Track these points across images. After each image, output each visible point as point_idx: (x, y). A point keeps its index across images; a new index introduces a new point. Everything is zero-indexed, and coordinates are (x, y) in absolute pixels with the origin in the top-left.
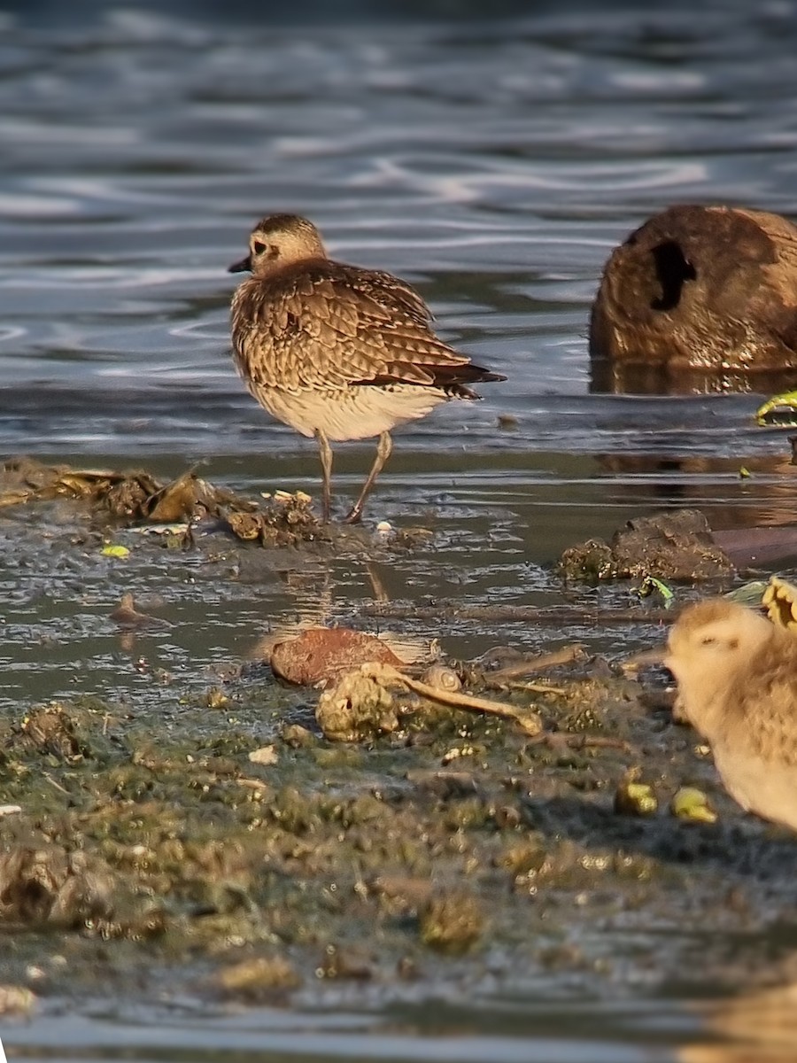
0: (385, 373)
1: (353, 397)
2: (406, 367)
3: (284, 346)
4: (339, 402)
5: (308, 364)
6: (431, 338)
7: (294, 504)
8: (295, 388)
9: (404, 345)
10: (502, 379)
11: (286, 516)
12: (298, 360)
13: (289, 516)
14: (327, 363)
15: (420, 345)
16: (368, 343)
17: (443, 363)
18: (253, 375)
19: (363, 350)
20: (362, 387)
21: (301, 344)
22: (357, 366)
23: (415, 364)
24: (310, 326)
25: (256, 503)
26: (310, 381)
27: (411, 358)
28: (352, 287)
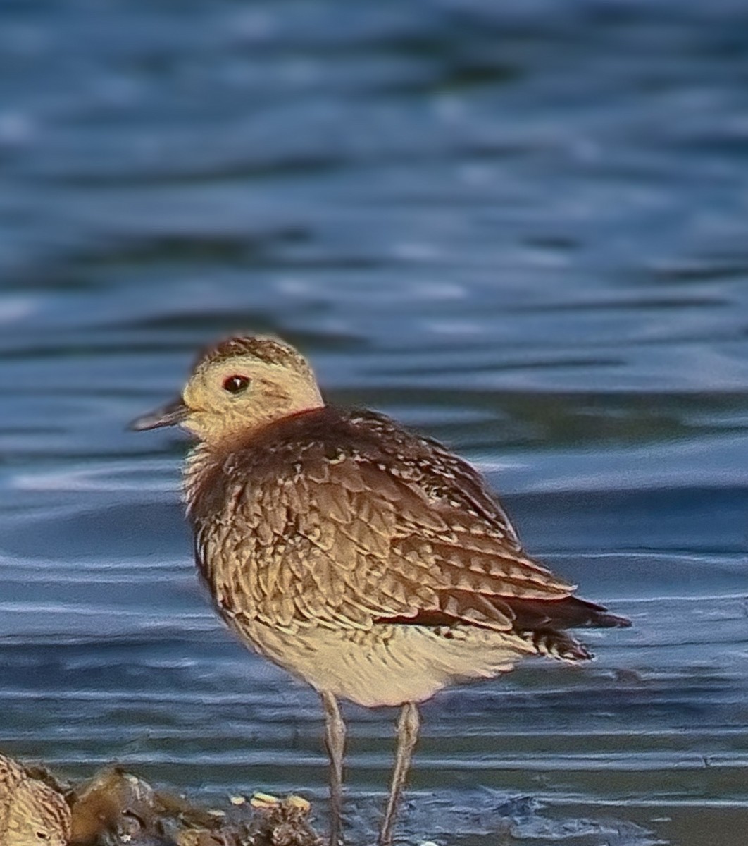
0: (435, 607)
1: (386, 641)
2: (470, 600)
3: (273, 555)
4: (364, 648)
5: (311, 586)
6: (512, 553)
7: (284, 814)
8: (287, 623)
9: (468, 564)
10: (625, 624)
11: (269, 834)
12: (295, 578)
13: (275, 834)
14: (342, 588)
15: (493, 563)
16: (407, 558)
17: (530, 595)
18: (220, 597)
19: (399, 569)
20: (399, 628)
21: (301, 555)
22: (389, 593)
23: (486, 595)
24: (317, 531)
25: (220, 813)
26: (312, 613)
27: (476, 585)
28: (388, 472)
